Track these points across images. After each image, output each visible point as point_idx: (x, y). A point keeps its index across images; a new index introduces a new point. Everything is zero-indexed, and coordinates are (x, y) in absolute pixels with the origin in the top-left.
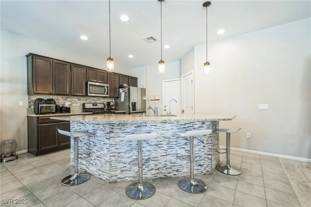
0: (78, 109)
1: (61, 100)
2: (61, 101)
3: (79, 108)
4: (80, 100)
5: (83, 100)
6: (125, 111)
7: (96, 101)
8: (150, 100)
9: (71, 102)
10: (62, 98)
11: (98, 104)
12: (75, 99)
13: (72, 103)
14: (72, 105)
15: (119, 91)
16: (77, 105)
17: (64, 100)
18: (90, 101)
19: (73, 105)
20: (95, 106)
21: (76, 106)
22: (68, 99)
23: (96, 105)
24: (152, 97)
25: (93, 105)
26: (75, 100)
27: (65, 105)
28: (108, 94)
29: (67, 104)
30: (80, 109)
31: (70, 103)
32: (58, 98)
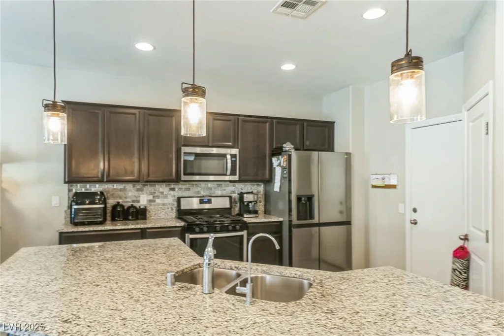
0: (167, 210)
1: (130, 191)
2: (130, 194)
3: (170, 209)
4: (173, 189)
5: (180, 189)
6: (281, 219)
7: (212, 192)
8: (370, 186)
9: (152, 194)
10: (134, 186)
11: (213, 198)
12: (163, 188)
13: (154, 197)
14: (154, 201)
15: (271, 164)
16: (166, 201)
17: (138, 190)
18: (197, 190)
19: (158, 201)
20: (206, 202)
21: (164, 204)
22: (145, 188)
23: (209, 202)
24: (374, 177)
25: (202, 202)
26: (161, 190)
27: (138, 202)
28: (235, 175)
29: (143, 200)
30: (172, 210)
31: (151, 197)
32: (125, 187)
